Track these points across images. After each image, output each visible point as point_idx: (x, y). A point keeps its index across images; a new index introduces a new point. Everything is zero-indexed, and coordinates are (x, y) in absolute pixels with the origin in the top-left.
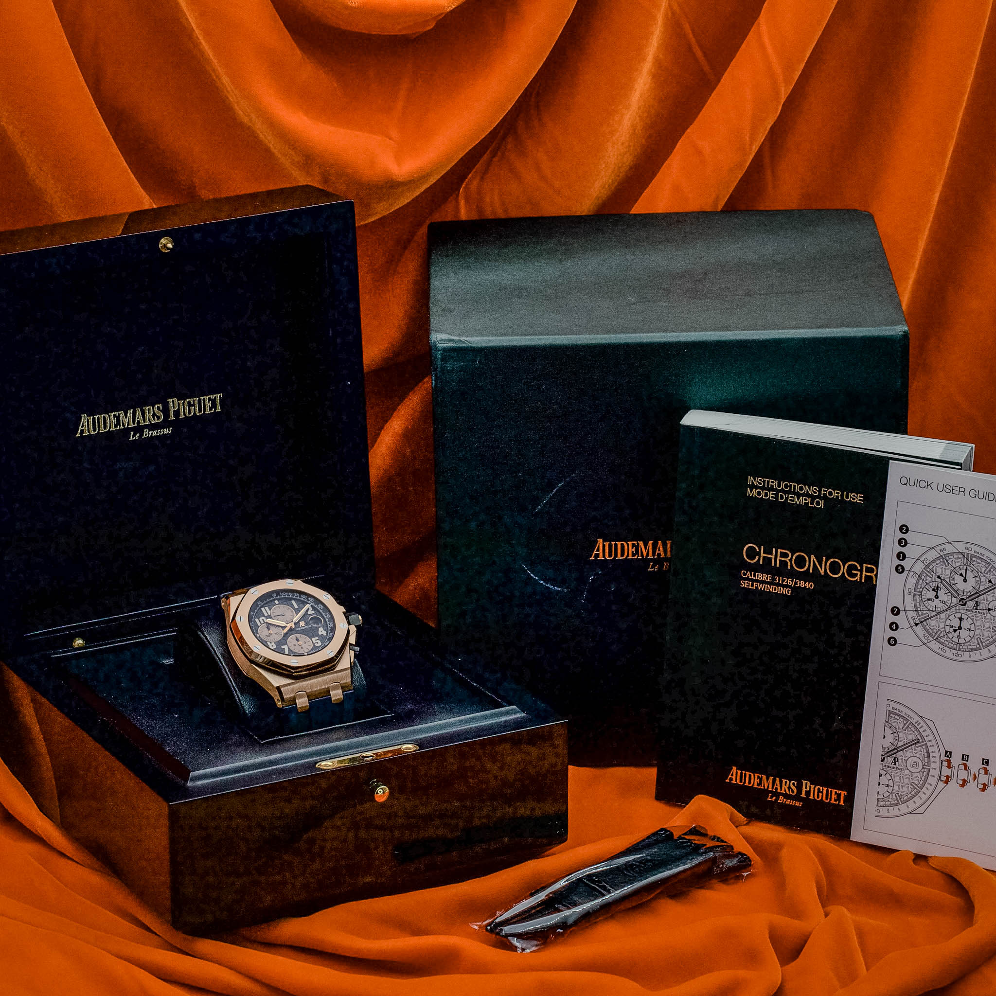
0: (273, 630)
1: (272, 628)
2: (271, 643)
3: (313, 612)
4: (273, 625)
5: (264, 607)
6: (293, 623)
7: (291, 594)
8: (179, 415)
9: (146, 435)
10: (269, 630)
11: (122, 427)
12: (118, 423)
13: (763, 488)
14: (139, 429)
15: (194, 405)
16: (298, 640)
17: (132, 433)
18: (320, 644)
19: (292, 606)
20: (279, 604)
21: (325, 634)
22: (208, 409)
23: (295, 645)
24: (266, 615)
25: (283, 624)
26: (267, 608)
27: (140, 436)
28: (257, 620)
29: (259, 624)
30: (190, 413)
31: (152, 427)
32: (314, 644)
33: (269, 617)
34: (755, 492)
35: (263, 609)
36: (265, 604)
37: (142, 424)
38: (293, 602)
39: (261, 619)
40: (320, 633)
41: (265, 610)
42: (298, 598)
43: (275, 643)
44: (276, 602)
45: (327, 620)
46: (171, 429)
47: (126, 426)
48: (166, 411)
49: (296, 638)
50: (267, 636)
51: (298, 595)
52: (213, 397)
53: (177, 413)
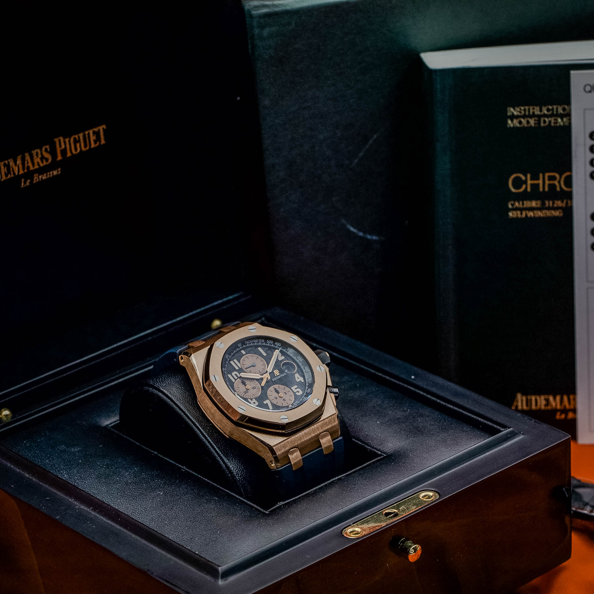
0: (249, 385)
1: (247, 382)
2: (252, 400)
3: (283, 358)
4: (247, 378)
5: (233, 360)
6: (268, 374)
7: (256, 341)
8: (66, 154)
9: (36, 180)
10: (245, 385)
11: (12, 176)
12: (9, 172)
13: (524, 116)
14: (29, 175)
15: (79, 141)
16: (277, 392)
17: (23, 180)
18: (301, 393)
19: (261, 355)
20: (247, 353)
21: (303, 381)
22: (92, 142)
23: (276, 398)
24: (237, 368)
25: (258, 376)
26: (235, 361)
27: (31, 183)
28: (229, 376)
29: (234, 381)
30: (76, 150)
31: (41, 171)
32: (294, 393)
33: (240, 370)
34: (516, 122)
35: (232, 362)
36: (232, 356)
37: (32, 168)
38: (260, 349)
39: (233, 374)
40: (298, 380)
41: (235, 363)
42: (264, 344)
43: (256, 399)
44: (243, 352)
45: (300, 364)
46: (59, 169)
47: (17, 174)
48: (53, 152)
49: (275, 389)
50: (245, 393)
51: (263, 341)
52: (96, 130)
53: (64, 152)
